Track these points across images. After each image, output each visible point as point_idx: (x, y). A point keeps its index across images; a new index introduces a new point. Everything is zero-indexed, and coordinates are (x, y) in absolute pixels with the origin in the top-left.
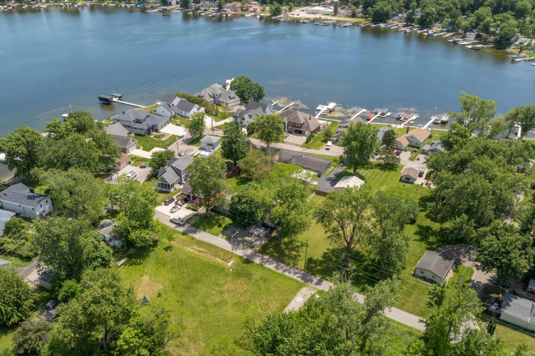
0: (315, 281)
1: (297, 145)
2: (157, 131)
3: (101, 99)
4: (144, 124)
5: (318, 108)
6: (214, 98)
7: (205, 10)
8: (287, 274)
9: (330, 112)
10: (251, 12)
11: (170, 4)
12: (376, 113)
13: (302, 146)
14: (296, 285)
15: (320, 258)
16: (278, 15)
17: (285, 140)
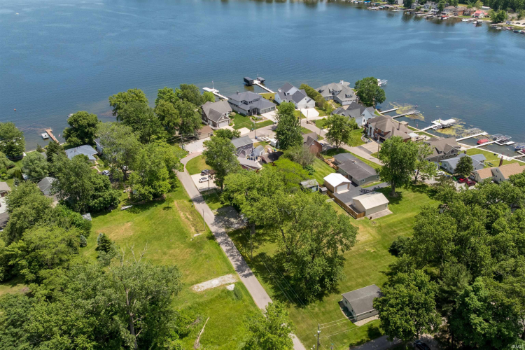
0: (246, 272)
1: (369, 152)
2: (259, 114)
3: (245, 80)
4: (249, 106)
5: (434, 122)
6: (333, 94)
7: (425, 11)
8: (230, 259)
9: (443, 128)
10: (473, 17)
11: (396, 3)
12: (495, 139)
13: (373, 155)
14: (227, 270)
15: (272, 256)
16: (500, 22)
17: (364, 146)
